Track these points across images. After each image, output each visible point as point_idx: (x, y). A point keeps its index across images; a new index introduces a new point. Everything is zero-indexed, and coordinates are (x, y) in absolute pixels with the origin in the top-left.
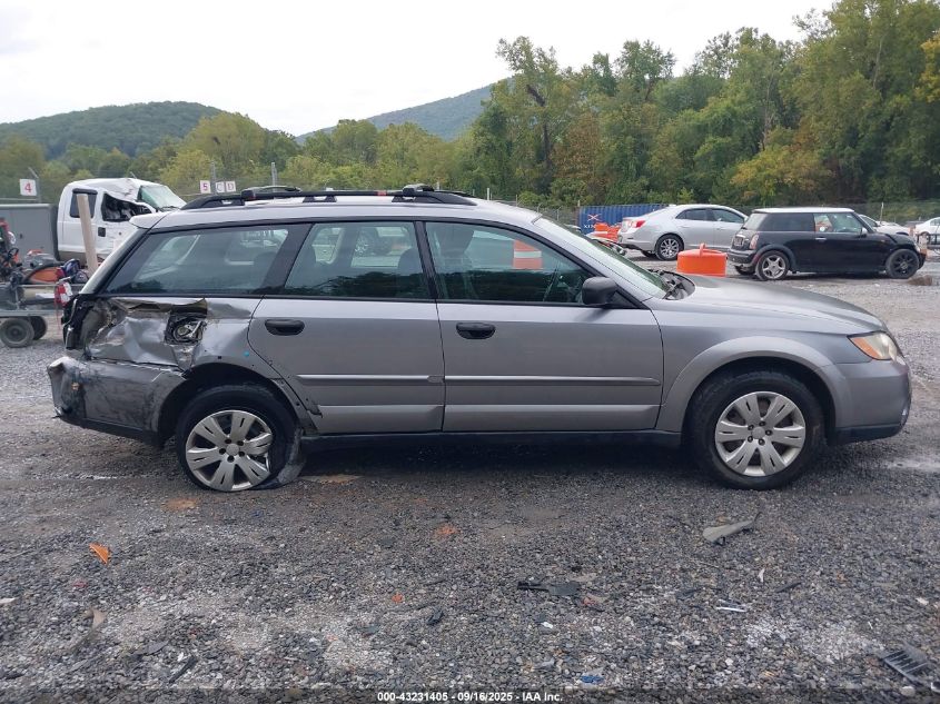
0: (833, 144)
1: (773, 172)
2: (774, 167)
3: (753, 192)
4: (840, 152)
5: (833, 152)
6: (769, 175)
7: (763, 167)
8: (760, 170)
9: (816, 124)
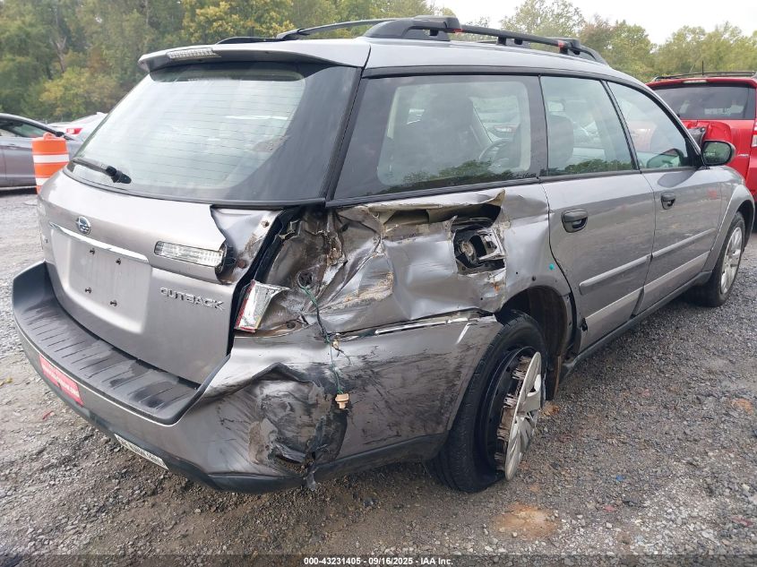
0: (125, 70)
1: (81, 91)
2: (79, 87)
3: (64, 109)
4: (132, 78)
5: (126, 77)
6: (77, 94)
7: (69, 86)
8: (66, 89)
9: (108, 52)
